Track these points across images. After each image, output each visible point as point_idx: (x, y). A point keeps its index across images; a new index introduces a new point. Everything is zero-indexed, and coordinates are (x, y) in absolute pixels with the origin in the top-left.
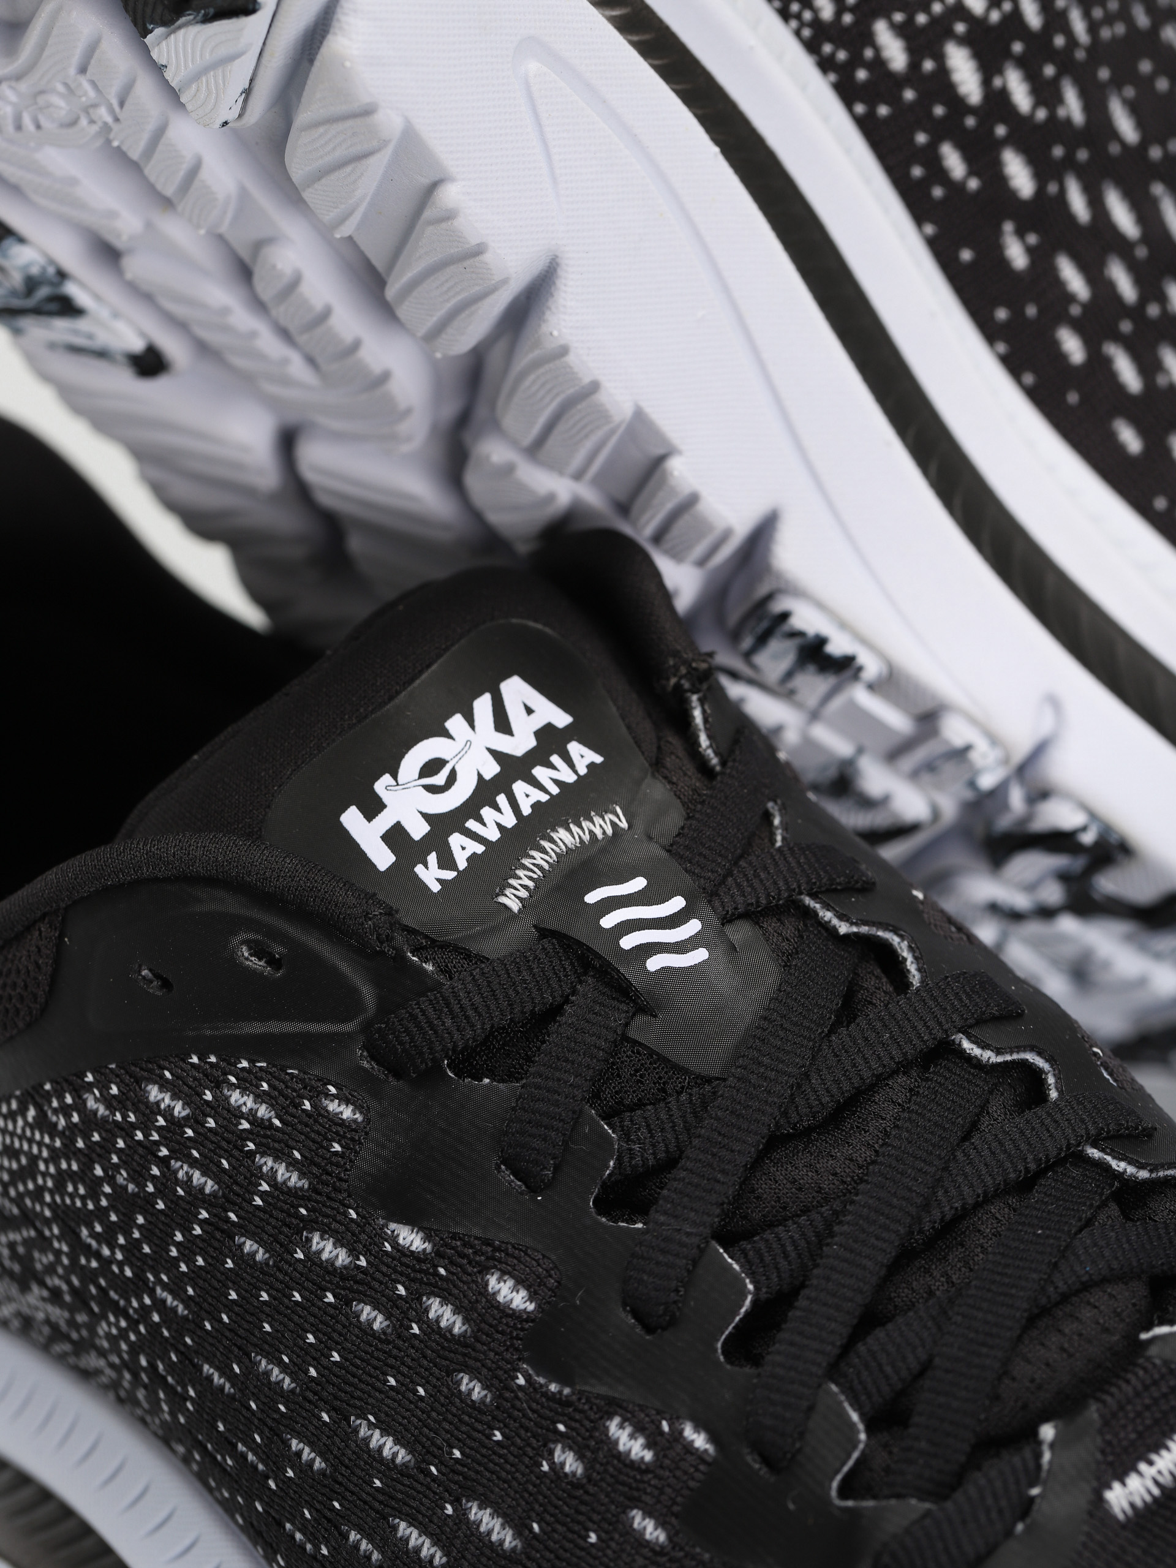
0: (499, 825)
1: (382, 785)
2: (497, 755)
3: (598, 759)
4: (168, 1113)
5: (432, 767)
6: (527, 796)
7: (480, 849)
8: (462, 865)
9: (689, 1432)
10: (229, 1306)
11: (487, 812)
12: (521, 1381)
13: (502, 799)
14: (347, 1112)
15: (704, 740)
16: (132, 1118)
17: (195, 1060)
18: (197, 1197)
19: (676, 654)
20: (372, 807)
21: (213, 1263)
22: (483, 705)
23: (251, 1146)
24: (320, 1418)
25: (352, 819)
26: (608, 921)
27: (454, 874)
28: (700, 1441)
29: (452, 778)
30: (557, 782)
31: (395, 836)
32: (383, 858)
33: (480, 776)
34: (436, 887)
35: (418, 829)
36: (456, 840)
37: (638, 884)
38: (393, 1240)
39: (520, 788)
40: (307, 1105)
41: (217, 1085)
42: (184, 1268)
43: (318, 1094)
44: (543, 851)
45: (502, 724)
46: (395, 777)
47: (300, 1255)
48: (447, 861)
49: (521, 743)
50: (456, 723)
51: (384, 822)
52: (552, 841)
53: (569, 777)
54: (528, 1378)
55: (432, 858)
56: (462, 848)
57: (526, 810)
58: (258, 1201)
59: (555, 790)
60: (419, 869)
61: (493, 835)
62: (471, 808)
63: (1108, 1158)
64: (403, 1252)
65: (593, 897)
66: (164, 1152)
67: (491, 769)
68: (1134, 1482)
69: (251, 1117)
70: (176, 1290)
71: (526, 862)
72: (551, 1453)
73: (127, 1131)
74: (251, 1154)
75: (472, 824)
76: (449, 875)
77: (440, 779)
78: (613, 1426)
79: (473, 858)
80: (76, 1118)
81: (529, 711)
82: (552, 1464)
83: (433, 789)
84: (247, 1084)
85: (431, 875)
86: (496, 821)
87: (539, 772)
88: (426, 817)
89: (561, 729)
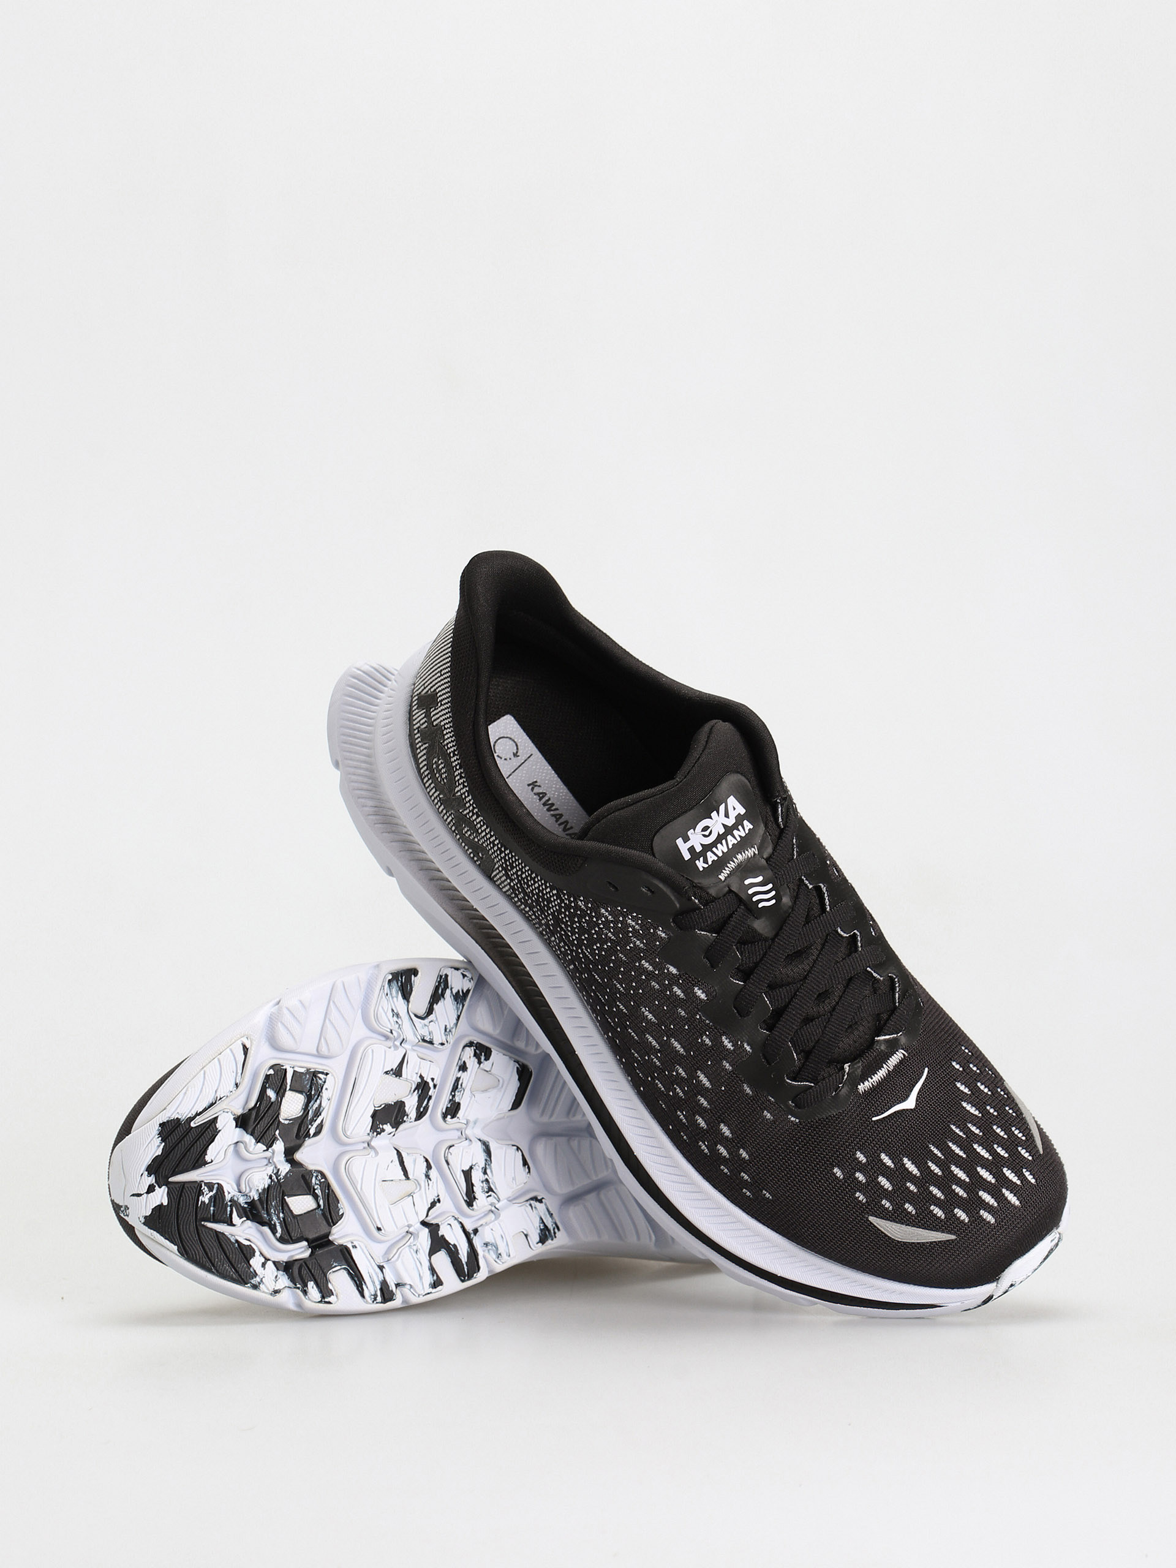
0: (722, 851)
1: (690, 833)
2: (724, 825)
3: (751, 827)
4: (606, 917)
5: (706, 828)
6: (731, 841)
7: (716, 858)
8: (710, 863)
9: (745, 1045)
11: (719, 845)
12: (698, 1017)
13: (724, 841)
14: (663, 935)
15: (780, 820)
17: (619, 908)
19: (779, 791)
20: (686, 839)
22: (722, 808)
23: (631, 935)
24: (630, 1003)
25: (680, 842)
27: (707, 865)
28: (748, 1048)
29: (711, 833)
30: (740, 836)
31: (691, 850)
32: (687, 856)
33: (719, 833)
34: (701, 869)
35: (699, 849)
36: (709, 854)
37: (760, 879)
38: (668, 969)
39: (729, 838)
40: (652, 931)
41: (624, 917)
43: (655, 929)
44: (734, 862)
45: (727, 815)
46: (694, 830)
47: (637, 964)
48: (705, 861)
49: (730, 822)
50: (714, 814)
51: (689, 844)
52: (737, 859)
53: (743, 835)
54: (700, 1017)
55: (701, 859)
56: (711, 858)
57: (730, 847)
58: (628, 948)
59: (739, 839)
60: (697, 862)
61: (720, 854)
62: (714, 844)
63: (873, 972)
64: (669, 973)
65: (747, 882)
66: (602, 926)
67: (722, 831)
68: (866, 1083)
69: (633, 927)
71: (729, 865)
72: (702, 1037)
74: (631, 937)
75: (714, 849)
76: (706, 866)
77: (707, 833)
78: (724, 1038)
79: (713, 861)
81: (734, 809)
82: (702, 1040)
83: (705, 836)
84: (633, 919)
85: (700, 864)
86: (721, 849)
87: (735, 832)
88: (701, 844)
89: (742, 814)
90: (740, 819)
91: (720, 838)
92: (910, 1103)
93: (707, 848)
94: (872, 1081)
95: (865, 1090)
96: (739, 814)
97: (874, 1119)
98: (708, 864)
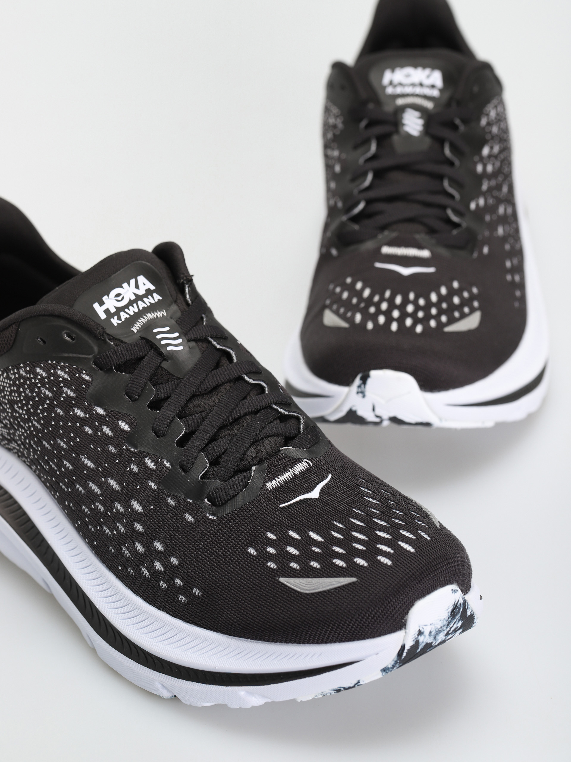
0: (134, 312)
1: (105, 298)
2: (135, 294)
3: (161, 298)
4: (41, 375)
5: (118, 295)
6: (141, 305)
8: (123, 320)
9: (165, 462)
10: (52, 426)
11: (130, 307)
12: (125, 448)
13: (135, 305)
14: (87, 378)
15: (188, 296)
16: (32, 376)
17: (50, 362)
18: (46, 397)
20: (102, 303)
21: (49, 414)
22: (133, 282)
23: (62, 385)
24: (72, 455)
25: (96, 306)
26: (158, 337)
28: (168, 465)
29: (123, 298)
30: (149, 302)
31: (107, 311)
32: (103, 316)
33: (130, 299)
34: (116, 325)
35: (113, 310)
36: (122, 314)
37: (167, 329)
38: (96, 411)
39: (140, 303)
40: (77, 375)
41: (55, 369)
42: (41, 416)
43: (80, 373)
44: (144, 318)
45: (137, 287)
46: (108, 296)
47: (71, 413)
48: (119, 318)
49: (141, 292)
50: (125, 285)
51: (104, 307)
52: (147, 316)
53: (153, 302)
54: (126, 447)
55: (116, 317)
56: (124, 316)
57: (141, 308)
58: (62, 399)
59: (149, 304)
60: (112, 320)
61: (132, 313)
62: (127, 306)
63: (278, 408)
64: (98, 414)
65: (155, 331)
66: (39, 385)
67: (133, 298)
68: (274, 482)
69: (63, 377)
70: (38, 422)
71: (139, 320)
72: (130, 466)
73: (30, 379)
74: (62, 387)
75: (126, 310)
76: (120, 322)
77: (120, 298)
78: (147, 460)
79: (126, 319)
80: (17, 376)
81: (144, 284)
82: (130, 469)
83: (117, 301)
84: (63, 369)
85: (115, 321)
86: (132, 310)
87: (145, 299)
88: (115, 307)
89: (152, 290)
90: (149, 292)
91: (131, 303)
92: (315, 494)
93: (119, 310)
94: (279, 480)
95: (272, 487)
96: (149, 289)
97: (281, 506)
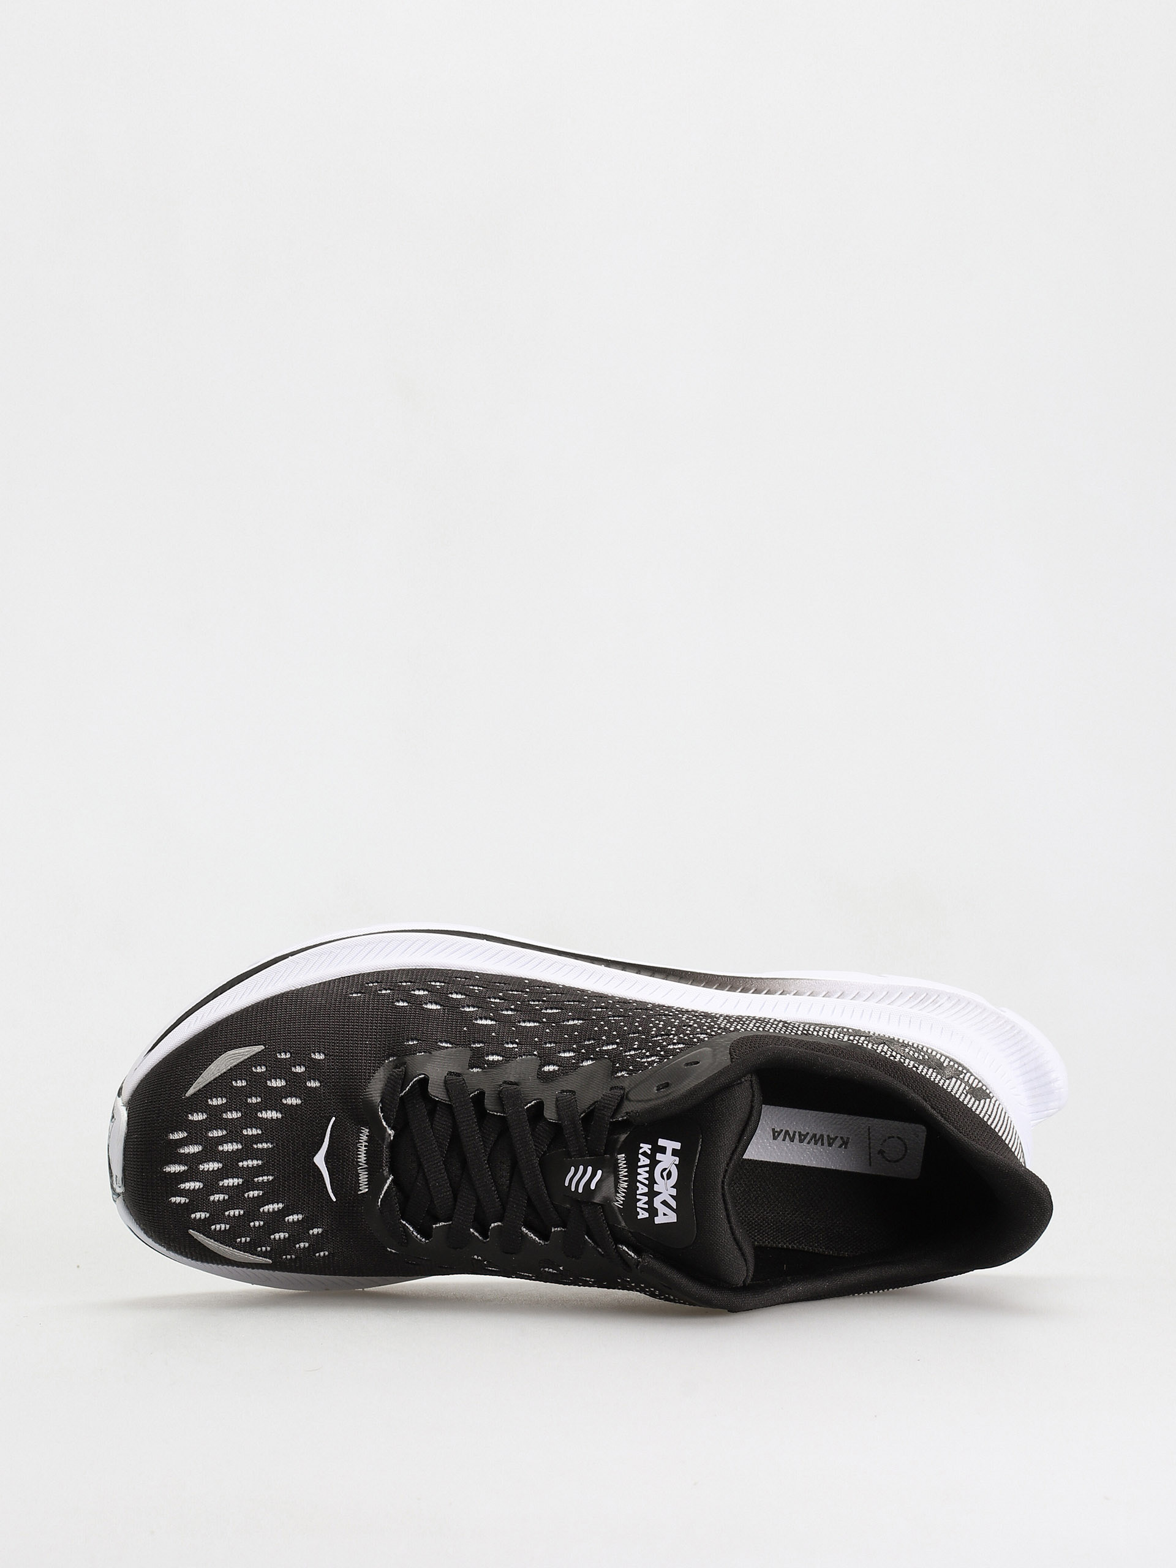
0: (640, 1174)
1: (677, 1160)
3: (639, 1217)
4: (674, 1044)
5: (669, 1175)
6: (642, 1189)
7: (639, 1164)
8: (640, 1156)
11: (647, 1175)
13: (647, 1182)
20: (675, 1152)
22: (673, 1204)
23: (644, 1052)
25: (677, 1146)
26: (590, 1170)
27: (640, 1152)
29: (662, 1177)
30: (640, 1200)
31: (663, 1150)
32: (662, 1142)
33: (657, 1184)
34: (641, 1145)
35: (659, 1156)
36: (648, 1162)
37: (593, 1187)
39: (646, 1190)
44: (624, 1177)
45: (664, 1203)
46: (676, 1165)
47: (617, 1041)
48: (645, 1154)
49: (657, 1202)
50: (674, 1192)
51: (669, 1151)
52: (625, 1181)
53: (639, 1204)
55: (649, 1152)
56: (644, 1161)
57: (638, 1184)
59: (638, 1197)
60: (650, 1147)
61: (639, 1170)
62: (651, 1173)
64: (587, 1059)
65: (600, 1173)
67: (656, 1188)
68: (365, 1138)
69: (647, 1057)
71: (626, 1170)
72: (517, 1045)
75: (647, 1169)
76: (641, 1151)
77: (665, 1174)
79: (639, 1160)
81: (665, 1214)
82: (515, 1043)
83: (665, 1170)
85: (646, 1147)
86: (643, 1175)
87: (646, 1199)
88: (660, 1161)
89: (655, 1218)
90: (653, 1212)
91: (652, 1181)
92: (319, 1160)
93: (654, 1163)
94: (363, 1144)
95: (362, 1133)
96: (657, 1216)
97: (334, 1118)
98: (641, 1154)
